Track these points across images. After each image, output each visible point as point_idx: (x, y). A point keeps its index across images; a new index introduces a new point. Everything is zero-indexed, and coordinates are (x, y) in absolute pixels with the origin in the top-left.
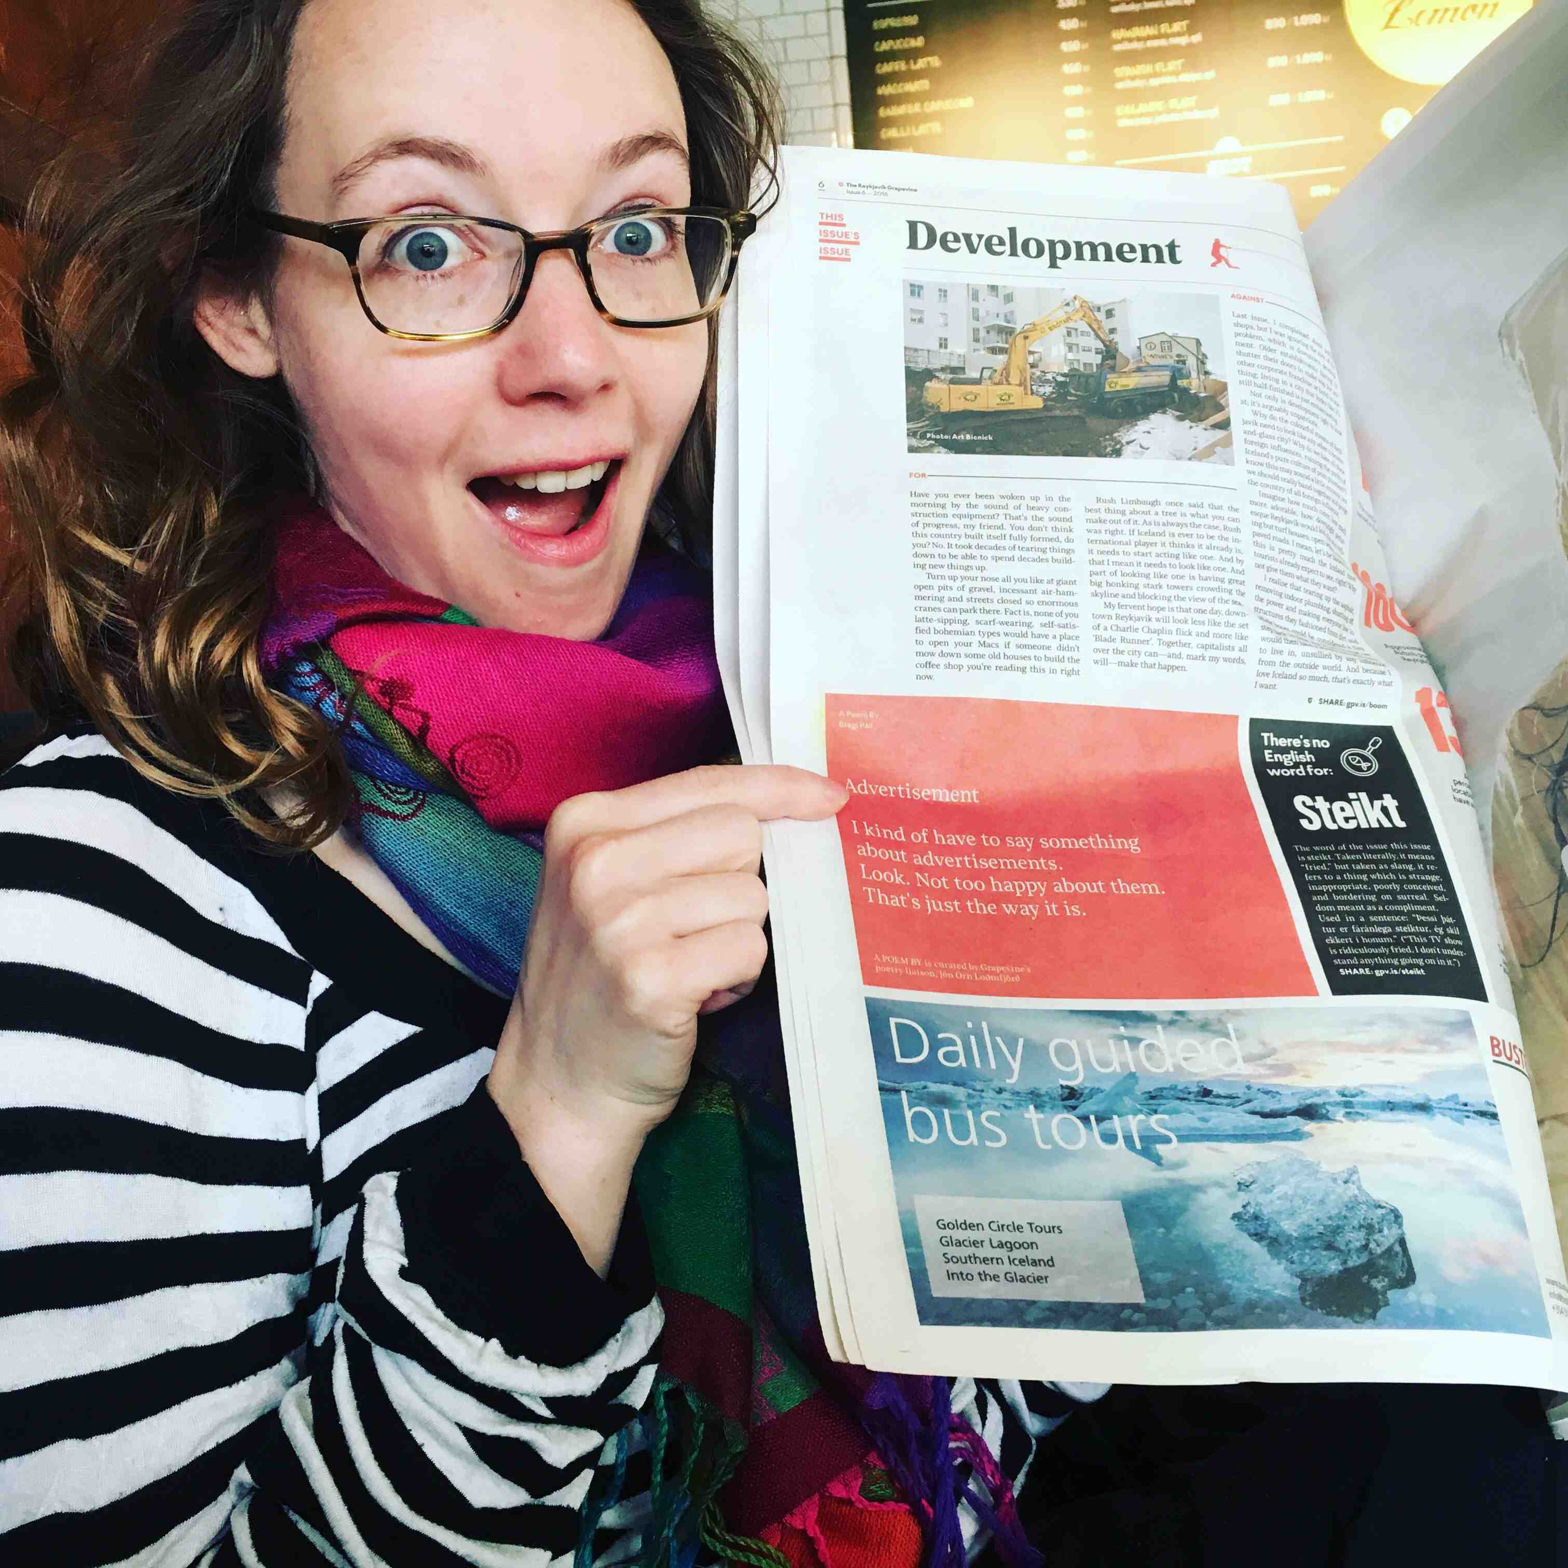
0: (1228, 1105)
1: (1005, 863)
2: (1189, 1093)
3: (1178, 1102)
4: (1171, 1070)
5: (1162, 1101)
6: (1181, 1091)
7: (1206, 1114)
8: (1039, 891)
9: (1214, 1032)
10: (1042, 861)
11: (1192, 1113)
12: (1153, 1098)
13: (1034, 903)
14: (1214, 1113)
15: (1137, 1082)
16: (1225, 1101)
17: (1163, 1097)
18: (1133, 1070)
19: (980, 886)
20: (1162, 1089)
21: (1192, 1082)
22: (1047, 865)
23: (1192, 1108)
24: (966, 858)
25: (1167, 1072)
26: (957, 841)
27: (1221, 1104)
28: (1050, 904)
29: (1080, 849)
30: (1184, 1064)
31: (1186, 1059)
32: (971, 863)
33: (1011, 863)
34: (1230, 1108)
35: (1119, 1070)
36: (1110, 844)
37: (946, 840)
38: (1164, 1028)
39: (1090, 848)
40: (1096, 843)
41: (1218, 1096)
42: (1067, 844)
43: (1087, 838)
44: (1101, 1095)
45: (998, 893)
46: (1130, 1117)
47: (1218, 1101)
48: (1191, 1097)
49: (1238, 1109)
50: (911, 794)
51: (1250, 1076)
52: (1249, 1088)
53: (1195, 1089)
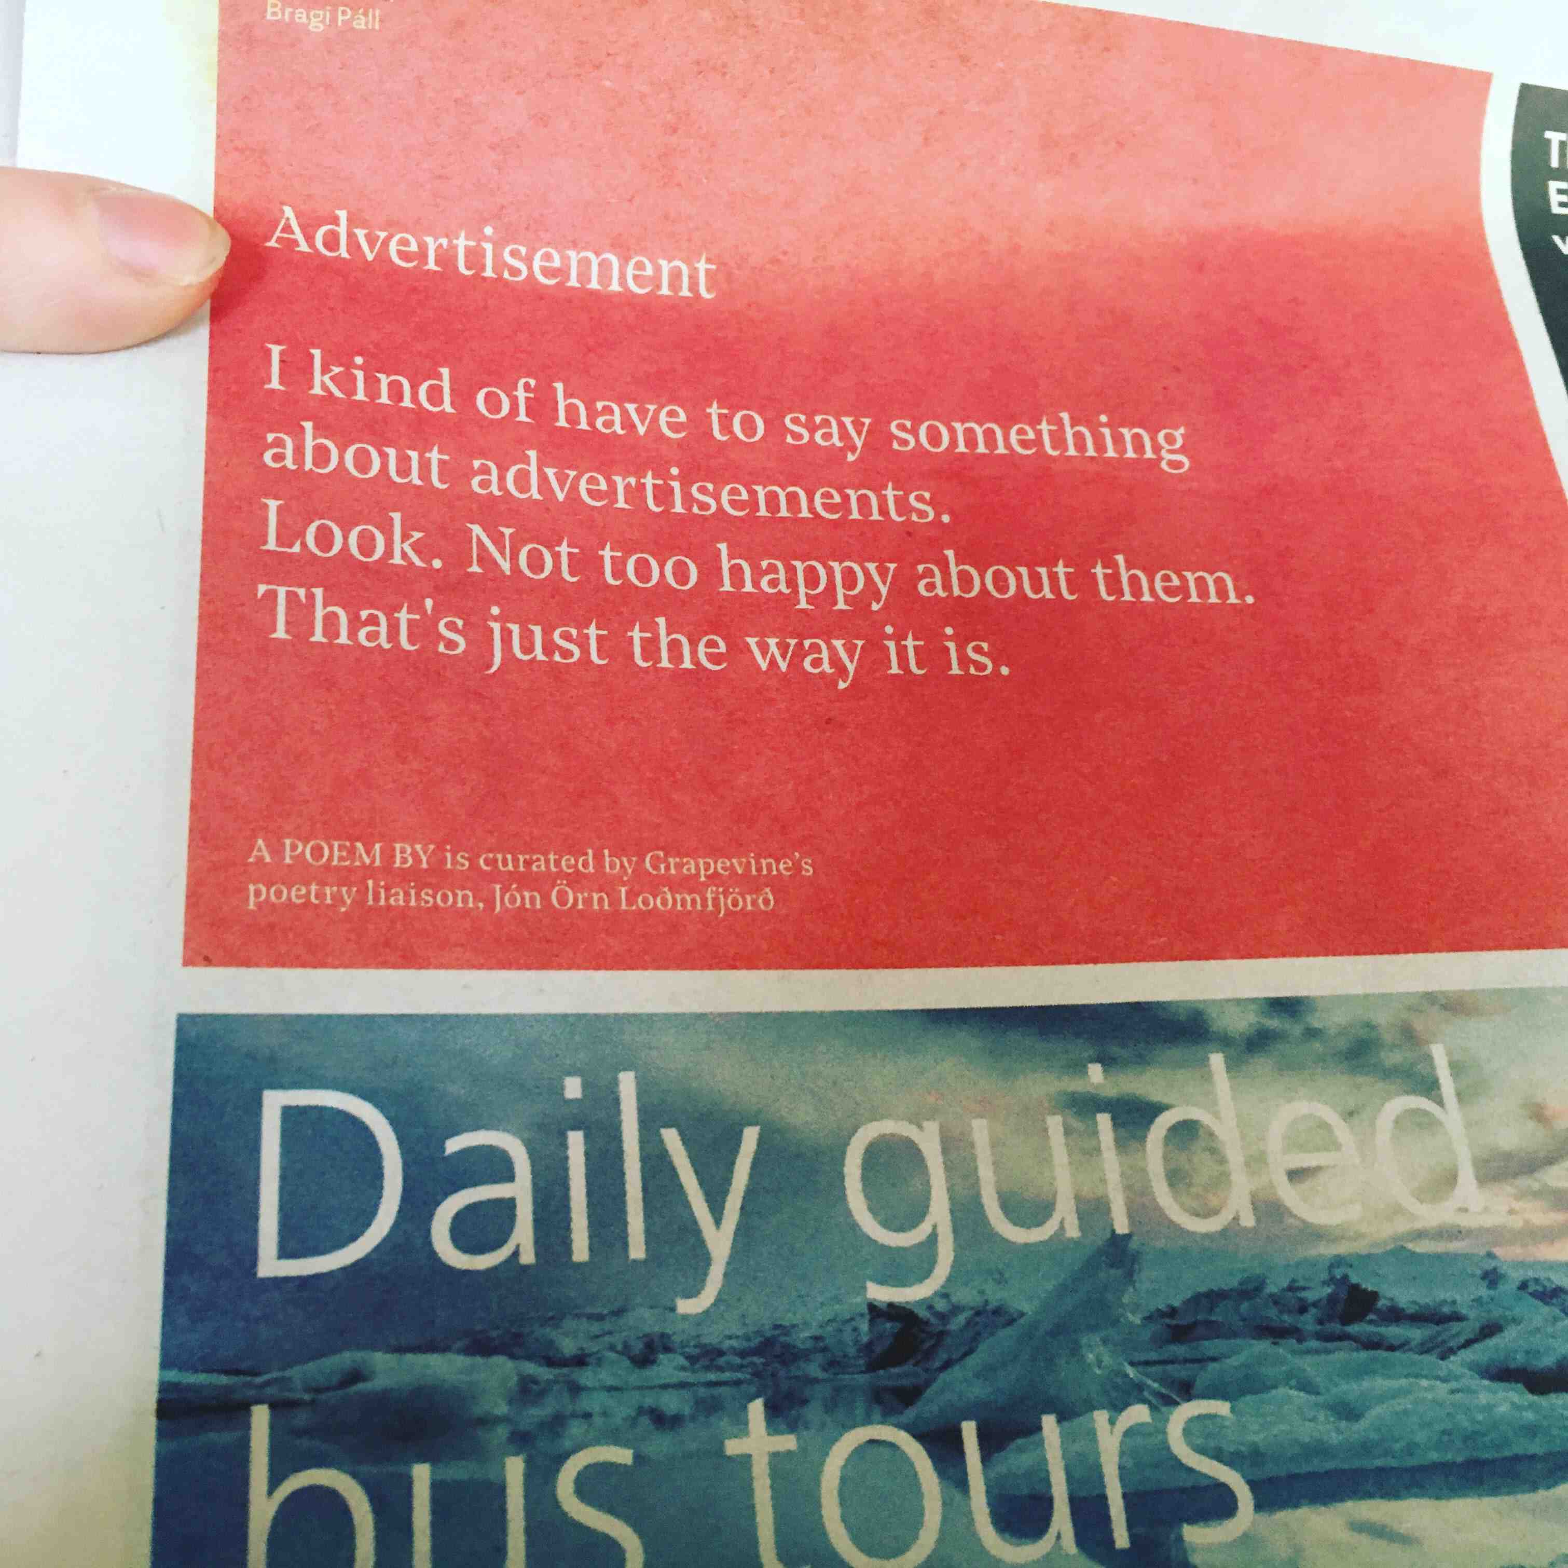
0: (1424, 1348)
1: (772, 499)
2: (1303, 1309)
3: (1262, 1346)
4: (1248, 1220)
5: (1210, 1347)
6: (1275, 1300)
7: (1351, 1389)
8: (872, 591)
9: (1388, 1074)
10: (890, 493)
11: (1307, 1386)
12: (1180, 1334)
13: (849, 636)
14: (1381, 1383)
15: (1130, 1276)
16: (1416, 1334)
17: (1215, 1330)
18: (1121, 1226)
19: (681, 574)
20: (1214, 1297)
21: (1313, 1263)
22: (903, 506)
23: (1308, 1365)
24: (649, 481)
25: (1231, 1231)
26: (628, 424)
27: (1403, 1346)
28: (899, 637)
29: (1011, 458)
30: (1289, 1195)
31: (1295, 1175)
32: (664, 495)
33: (792, 499)
34: (1430, 1359)
35: (1073, 1232)
36: (1100, 446)
37: (592, 416)
38: (1232, 1066)
39: (1041, 453)
40: (1058, 440)
41: (1395, 1315)
42: (971, 442)
43: (1034, 422)
44: (1006, 1337)
45: (737, 597)
46: (1101, 1417)
47: (1393, 1332)
48: (1308, 1322)
49: (1455, 1363)
50: (499, 264)
51: (1497, 1234)
52: (1492, 1278)
53: (1319, 1292)
